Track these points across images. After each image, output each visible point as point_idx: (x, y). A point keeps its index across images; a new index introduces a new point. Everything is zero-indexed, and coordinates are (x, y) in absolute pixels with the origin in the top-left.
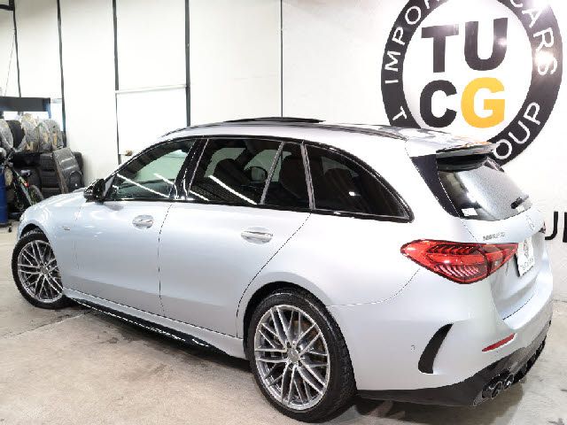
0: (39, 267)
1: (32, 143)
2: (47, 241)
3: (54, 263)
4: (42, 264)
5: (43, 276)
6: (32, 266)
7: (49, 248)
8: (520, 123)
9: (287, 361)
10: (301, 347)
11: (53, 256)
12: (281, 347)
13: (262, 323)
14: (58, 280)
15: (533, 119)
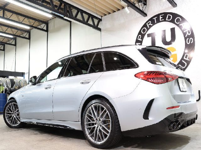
0: (13, 112)
1: (17, 86)
2: (17, 103)
3: (18, 111)
4: (14, 112)
5: (14, 116)
6: (10, 112)
7: (17, 105)
8: (183, 61)
9: (96, 126)
10: (101, 119)
11: (18, 108)
12: (94, 121)
13: (87, 113)
14: (19, 117)
15: (187, 59)
